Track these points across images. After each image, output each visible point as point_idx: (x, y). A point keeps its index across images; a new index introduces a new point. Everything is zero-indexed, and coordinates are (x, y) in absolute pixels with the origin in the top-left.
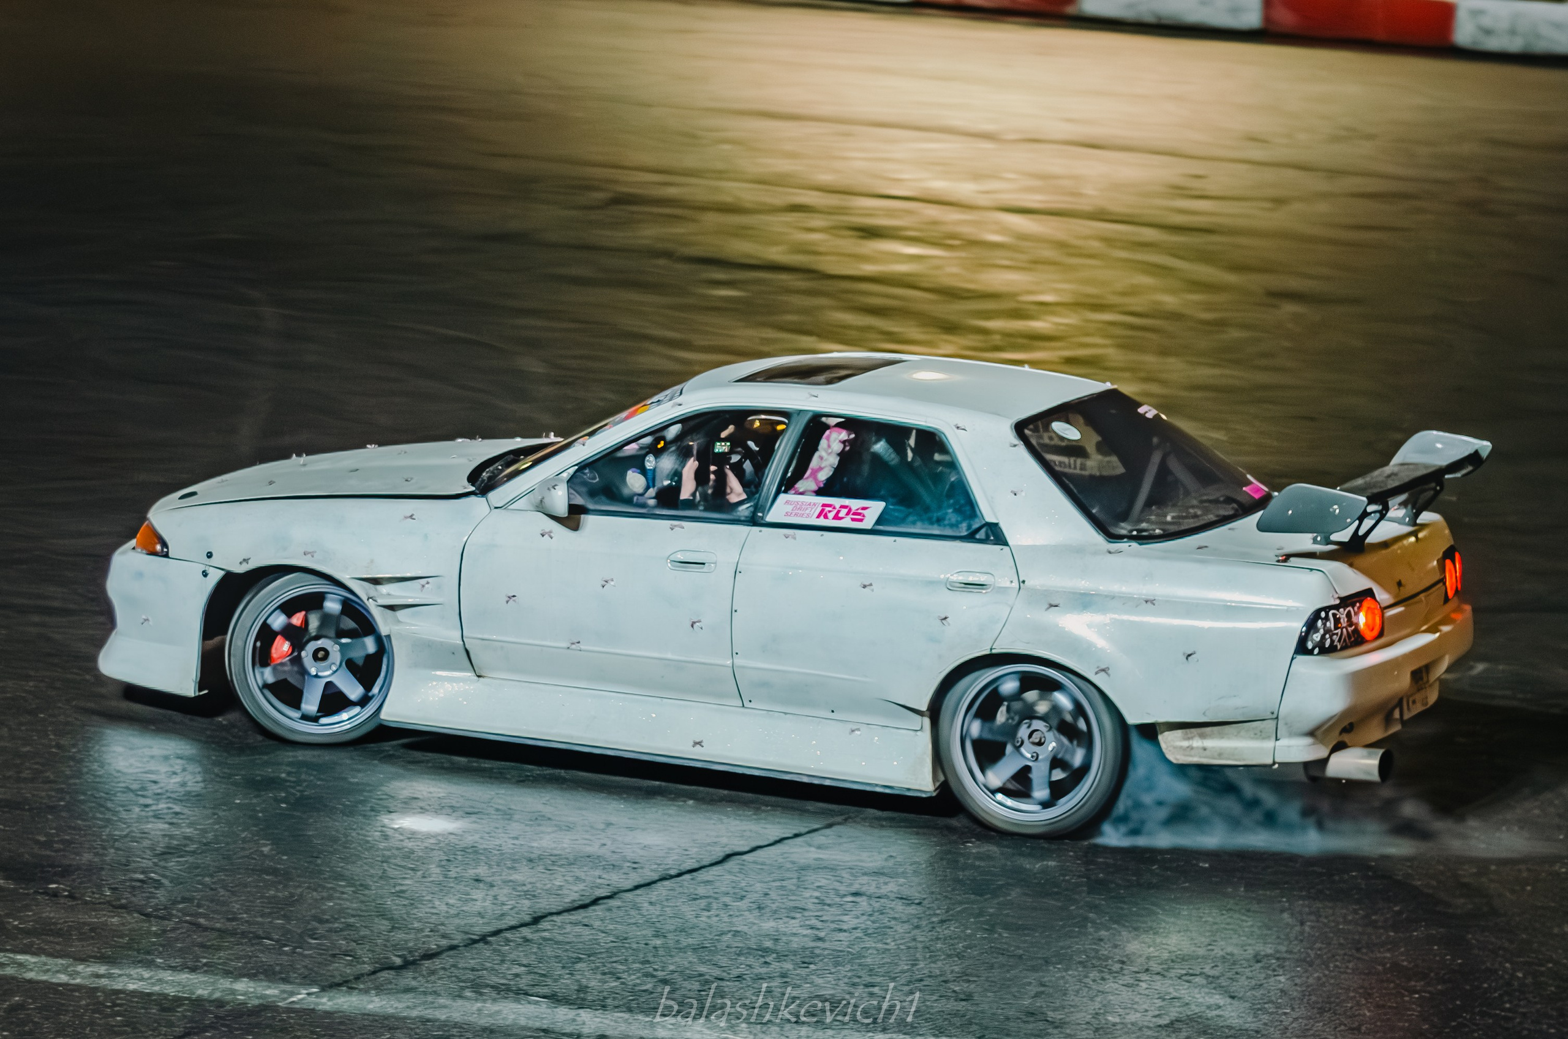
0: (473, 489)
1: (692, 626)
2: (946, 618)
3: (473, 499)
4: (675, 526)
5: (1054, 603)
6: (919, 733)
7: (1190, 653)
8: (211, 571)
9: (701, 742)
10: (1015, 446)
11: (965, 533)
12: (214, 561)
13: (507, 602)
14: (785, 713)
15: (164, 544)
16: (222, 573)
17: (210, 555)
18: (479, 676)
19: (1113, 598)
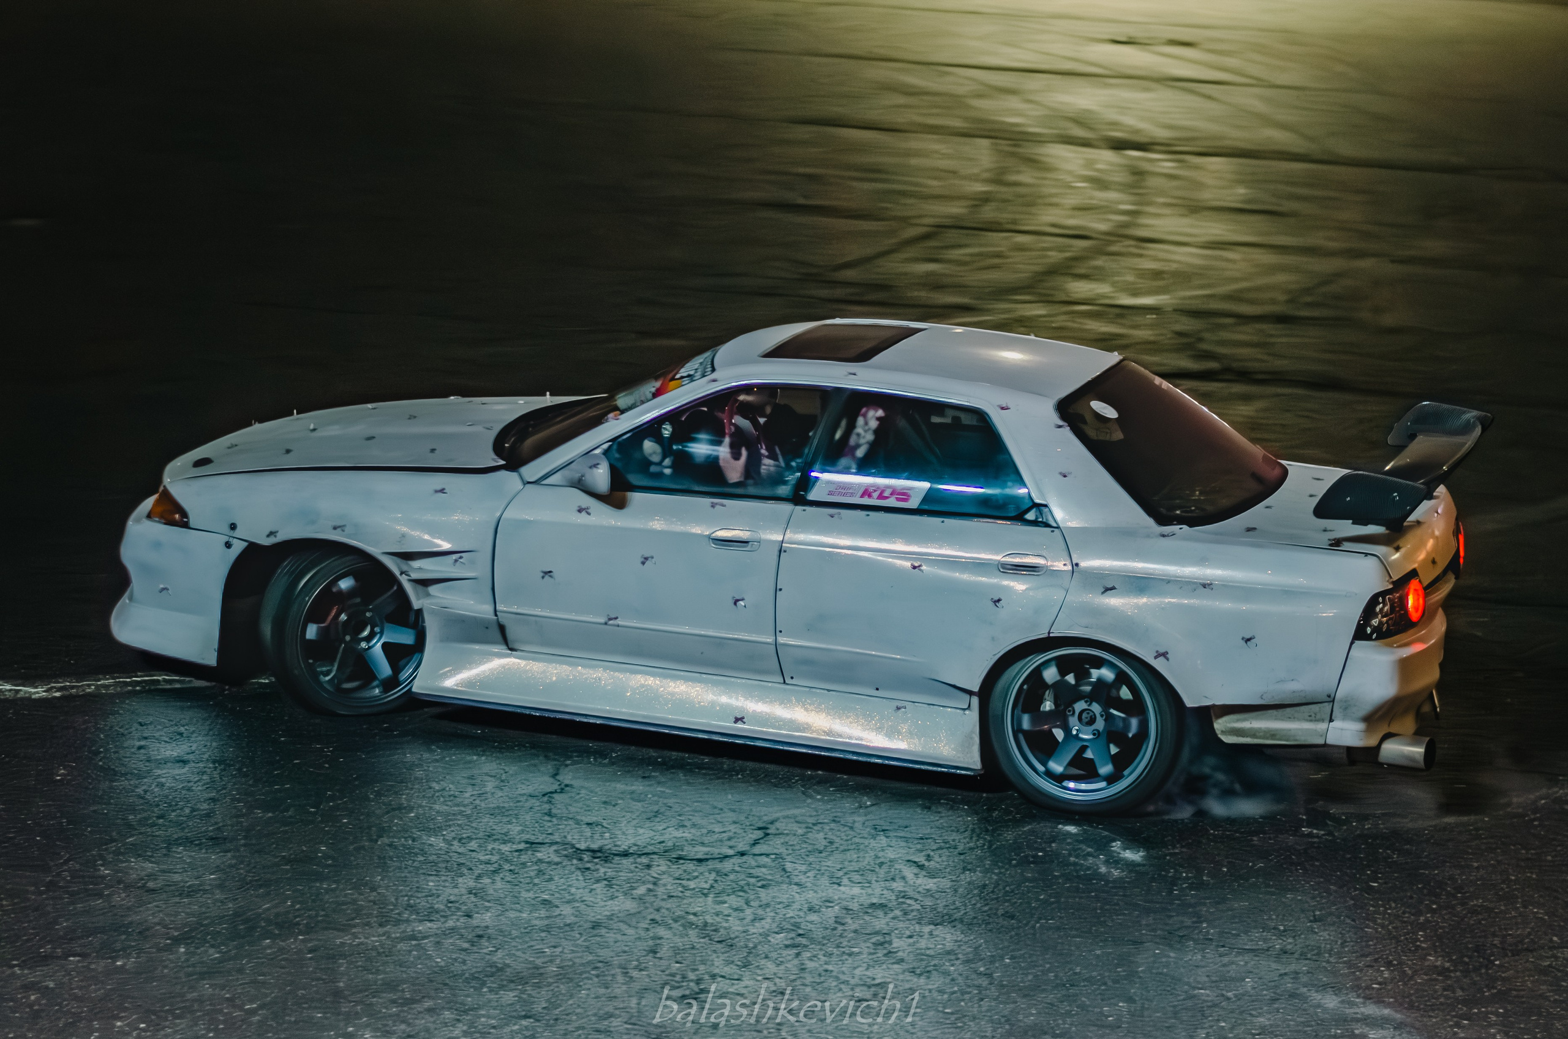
0: (502, 462)
1: (735, 604)
2: (999, 600)
3: (504, 473)
4: (716, 504)
5: (1110, 586)
6: (967, 712)
7: (1249, 637)
8: (235, 542)
9: (743, 718)
10: (1060, 427)
11: (1013, 514)
12: (238, 533)
13: (543, 577)
14: (828, 690)
15: (184, 514)
16: (246, 544)
17: (233, 527)
18: (511, 649)
19: (1169, 582)
